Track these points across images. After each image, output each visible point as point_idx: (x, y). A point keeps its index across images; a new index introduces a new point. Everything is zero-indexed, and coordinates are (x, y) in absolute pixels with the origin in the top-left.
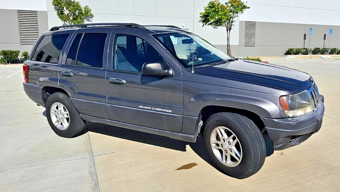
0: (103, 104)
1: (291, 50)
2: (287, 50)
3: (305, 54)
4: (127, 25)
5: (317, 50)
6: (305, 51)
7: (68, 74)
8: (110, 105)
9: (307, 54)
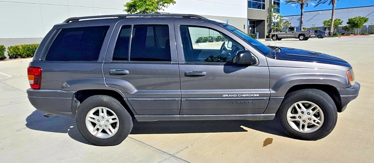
0: (175, 100)
1: (201, 38)
2: (198, 39)
3: (211, 42)
4: (187, 16)
5: (219, 38)
6: (210, 39)
7: (122, 72)
8: (186, 100)
9: (212, 42)
